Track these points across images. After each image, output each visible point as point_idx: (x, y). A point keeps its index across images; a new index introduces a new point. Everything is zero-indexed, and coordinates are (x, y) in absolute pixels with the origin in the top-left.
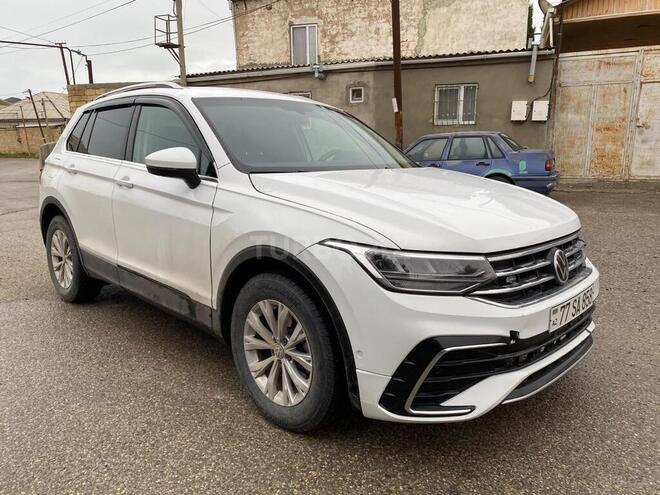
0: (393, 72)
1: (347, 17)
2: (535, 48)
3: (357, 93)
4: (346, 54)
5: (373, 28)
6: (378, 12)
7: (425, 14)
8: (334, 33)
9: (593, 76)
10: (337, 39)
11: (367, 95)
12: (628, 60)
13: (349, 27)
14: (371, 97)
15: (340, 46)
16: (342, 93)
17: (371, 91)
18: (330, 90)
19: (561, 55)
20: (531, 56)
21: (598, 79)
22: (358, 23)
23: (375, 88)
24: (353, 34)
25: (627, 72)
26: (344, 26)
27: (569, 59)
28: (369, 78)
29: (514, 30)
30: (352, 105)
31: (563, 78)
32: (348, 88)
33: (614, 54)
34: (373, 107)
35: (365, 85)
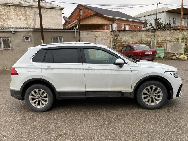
0: (41, 33)
1: (9, 14)
2: (76, 29)
3: (27, 38)
4: (10, 25)
5: (19, 18)
6: (20, 13)
7: (35, 16)
8: (4, 18)
9: (86, 36)
10: (6, 20)
11: (31, 39)
12: (93, 33)
13: (10, 17)
14: (32, 40)
15: (7, 22)
16: (22, 38)
17: (32, 38)
18: (17, 37)
19: (80, 31)
20: (75, 31)
21: (88, 37)
22: (13, 16)
23: (33, 37)
24: (12, 19)
25: (93, 36)
26: (8, 16)
27: (82, 32)
28: (31, 34)
29: (59, 23)
30: (26, 42)
31: (81, 36)
32: (24, 37)
33: (90, 32)
34: (33, 42)
35: (30, 36)
